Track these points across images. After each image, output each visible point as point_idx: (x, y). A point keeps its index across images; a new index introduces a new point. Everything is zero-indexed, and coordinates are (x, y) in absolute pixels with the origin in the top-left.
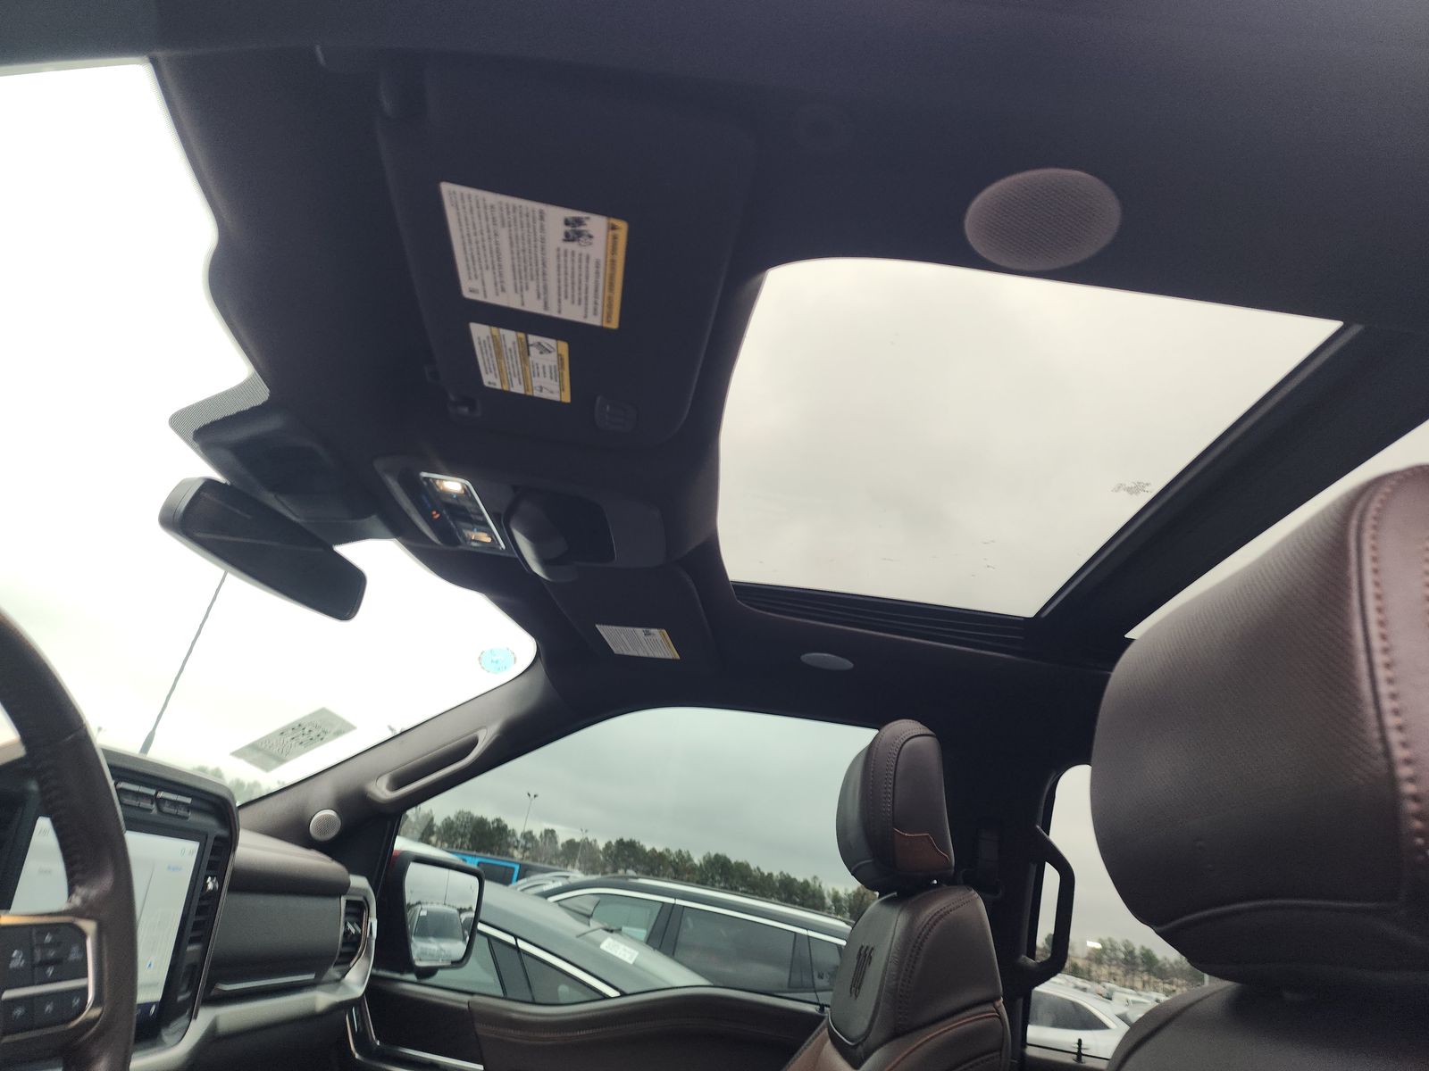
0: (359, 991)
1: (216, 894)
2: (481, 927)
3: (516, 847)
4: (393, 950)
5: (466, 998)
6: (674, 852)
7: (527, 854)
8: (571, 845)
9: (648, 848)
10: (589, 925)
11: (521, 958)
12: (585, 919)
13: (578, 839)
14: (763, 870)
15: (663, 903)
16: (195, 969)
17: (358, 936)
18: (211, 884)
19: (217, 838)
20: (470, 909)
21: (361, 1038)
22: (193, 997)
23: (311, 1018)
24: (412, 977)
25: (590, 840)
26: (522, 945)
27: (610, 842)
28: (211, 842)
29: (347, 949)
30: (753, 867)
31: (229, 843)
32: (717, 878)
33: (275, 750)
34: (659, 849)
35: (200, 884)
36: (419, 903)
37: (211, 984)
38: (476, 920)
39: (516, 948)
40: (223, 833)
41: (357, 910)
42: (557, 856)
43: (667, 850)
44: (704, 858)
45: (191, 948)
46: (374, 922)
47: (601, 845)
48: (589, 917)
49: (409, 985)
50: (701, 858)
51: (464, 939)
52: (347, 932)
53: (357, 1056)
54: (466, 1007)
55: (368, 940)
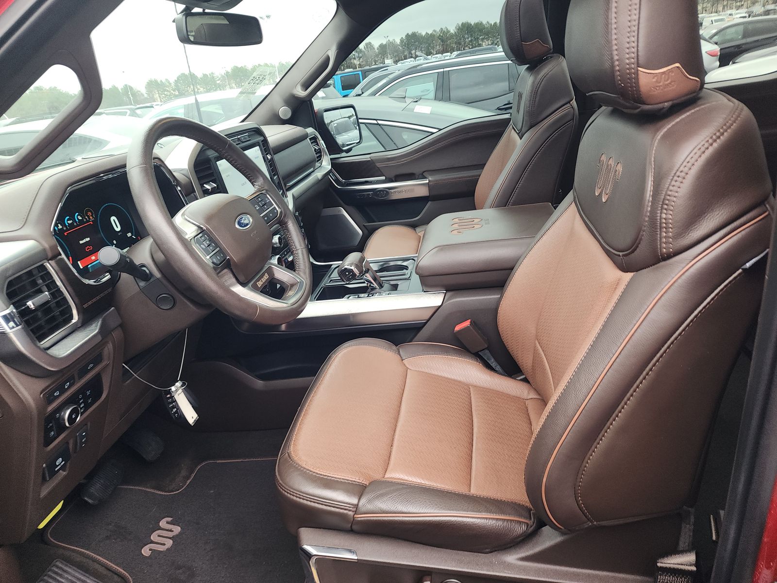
0: (330, 167)
1: (272, 158)
2: (360, 121)
3: (355, 58)
4: (334, 147)
5: (368, 156)
6: (438, 31)
7: (361, 60)
8: (382, 47)
9: (424, 34)
10: (406, 102)
11: (382, 128)
12: (403, 99)
13: (384, 43)
14: (490, 22)
15: (438, 72)
16: (279, 183)
17: (320, 149)
18: (269, 157)
19: (262, 141)
20: (353, 115)
21: (337, 181)
22: (283, 191)
23: (319, 182)
24: (344, 154)
25: (391, 40)
26: (380, 122)
27: (402, 38)
28: (261, 144)
29: (318, 155)
30: (484, 22)
31: (265, 141)
32: (466, 36)
33: (249, 91)
34: (430, 32)
35: (266, 159)
36: (332, 122)
37: (285, 186)
38: (358, 119)
39: (378, 124)
40: (262, 138)
41: (314, 140)
42: (377, 56)
43: (434, 31)
44: (456, 28)
45: (275, 178)
46: (323, 142)
47: (398, 41)
48: (404, 98)
49: (345, 158)
50: (454, 28)
51: (356, 128)
52: (315, 149)
53: (339, 187)
54: (370, 159)
55: (323, 149)
